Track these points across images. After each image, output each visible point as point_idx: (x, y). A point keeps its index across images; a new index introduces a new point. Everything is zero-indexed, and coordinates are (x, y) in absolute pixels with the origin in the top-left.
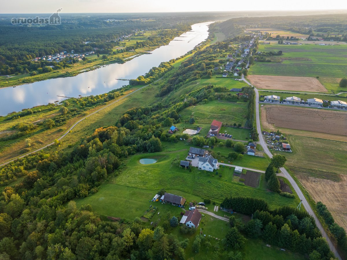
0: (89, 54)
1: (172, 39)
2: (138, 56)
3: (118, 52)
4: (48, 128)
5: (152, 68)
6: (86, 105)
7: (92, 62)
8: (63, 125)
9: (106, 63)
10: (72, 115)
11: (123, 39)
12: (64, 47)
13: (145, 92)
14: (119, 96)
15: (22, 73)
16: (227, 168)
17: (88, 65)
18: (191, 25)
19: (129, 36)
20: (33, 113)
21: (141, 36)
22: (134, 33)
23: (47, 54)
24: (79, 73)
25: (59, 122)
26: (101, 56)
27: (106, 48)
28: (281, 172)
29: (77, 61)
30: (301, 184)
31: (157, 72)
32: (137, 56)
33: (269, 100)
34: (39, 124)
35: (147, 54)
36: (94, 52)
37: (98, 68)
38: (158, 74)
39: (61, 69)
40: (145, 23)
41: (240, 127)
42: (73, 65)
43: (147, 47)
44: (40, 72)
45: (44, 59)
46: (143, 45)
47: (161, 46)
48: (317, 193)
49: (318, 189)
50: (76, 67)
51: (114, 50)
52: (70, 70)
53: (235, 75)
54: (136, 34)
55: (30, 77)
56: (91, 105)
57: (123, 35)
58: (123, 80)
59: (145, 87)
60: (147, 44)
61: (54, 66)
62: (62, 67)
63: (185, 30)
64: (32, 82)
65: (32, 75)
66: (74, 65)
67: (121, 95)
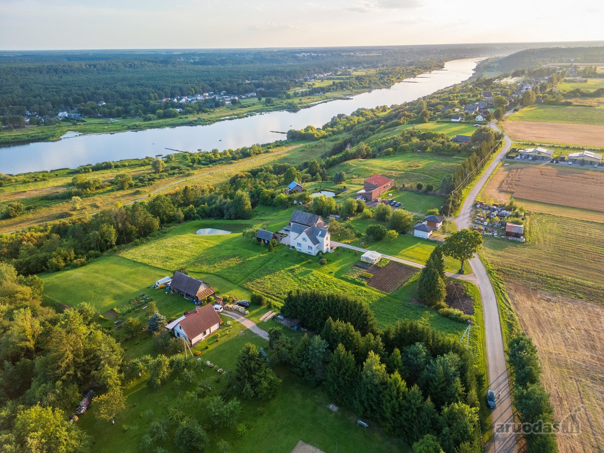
0: (247, 96)
1: (399, 80)
2: (326, 102)
3: (296, 95)
4: (122, 188)
5: (336, 116)
6: (199, 162)
7: (245, 107)
8: (146, 186)
9: (267, 109)
10: (169, 174)
11: (315, 78)
12: (212, 85)
13: (309, 150)
14: (260, 153)
15: (132, 117)
16: (350, 252)
17: (238, 111)
18: (446, 61)
19: (326, 75)
20: (113, 167)
21: (346, 75)
22: (336, 71)
23: (183, 95)
24: (217, 121)
25: (142, 181)
26: (263, 99)
27: (277, 89)
28: (470, 272)
29: (223, 104)
30: (507, 301)
31: (344, 121)
32: (324, 102)
33: (528, 156)
34: (112, 183)
35: (344, 99)
36: (255, 94)
37: (251, 116)
38: (345, 125)
39: (192, 113)
40: (362, 58)
41: (431, 193)
42: (214, 110)
43: (349, 89)
44: (160, 117)
45: (175, 100)
46: (342, 86)
47: (375, 89)
48: (539, 324)
49: (549, 317)
50: (218, 112)
51: (291, 92)
52: (204, 116)
53: (479, 120)
54: (339, 73)
55: (142, 123)
56: (208, 163)
57: (316, 73)
58: (282, 133)
59: (313, 143)
60: (351, 86)
61: (183, 109)
62: (195, 111)
63: (430, 68)
65: (146, 120)
66: (216, 109)
67: (264, 153)
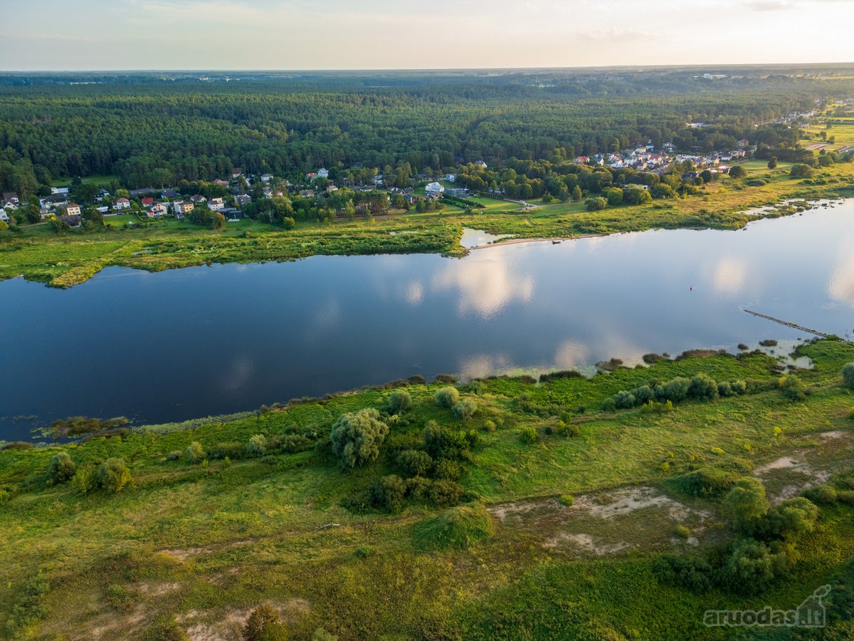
0: (733, 158)
7: (762, 184)
15: (563, 199)
17: (758, 194)
23: (600, 150)
27: (782, 144)
29: (715, 176)
36: (744, 153)
37: (806, 209)
39: (672, 197)
42: (703, 188)
45: (602, 162)
50: (718, 196)
52: (706, 206)
55: (588, 215)
61: (648, 185)
62: (675, 192)
64: (603, 233)
